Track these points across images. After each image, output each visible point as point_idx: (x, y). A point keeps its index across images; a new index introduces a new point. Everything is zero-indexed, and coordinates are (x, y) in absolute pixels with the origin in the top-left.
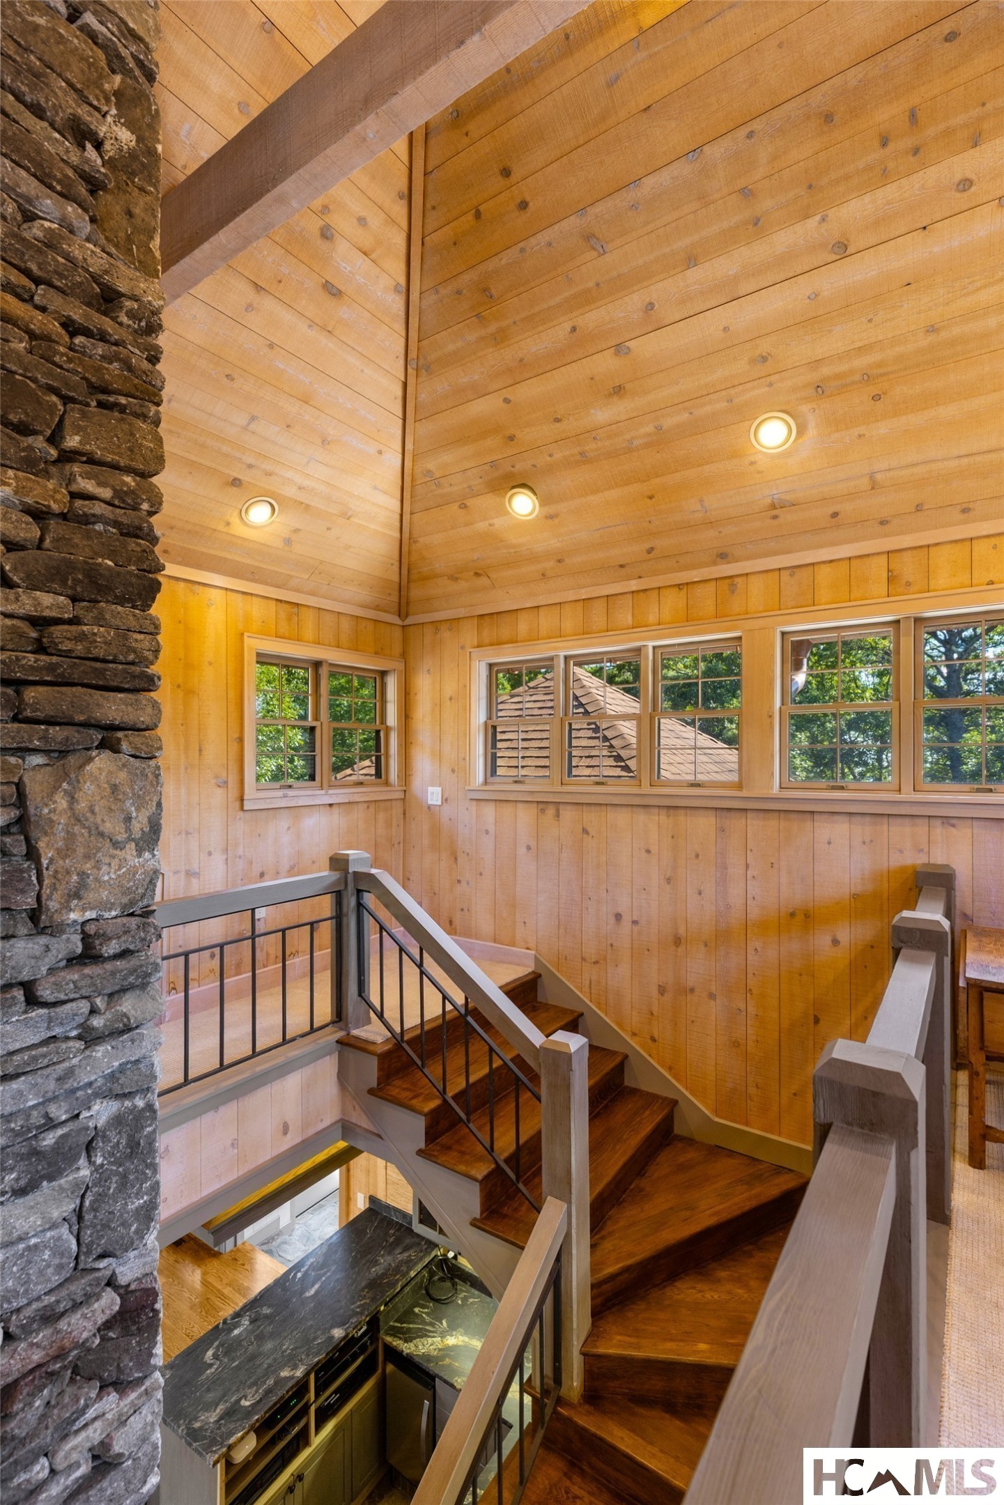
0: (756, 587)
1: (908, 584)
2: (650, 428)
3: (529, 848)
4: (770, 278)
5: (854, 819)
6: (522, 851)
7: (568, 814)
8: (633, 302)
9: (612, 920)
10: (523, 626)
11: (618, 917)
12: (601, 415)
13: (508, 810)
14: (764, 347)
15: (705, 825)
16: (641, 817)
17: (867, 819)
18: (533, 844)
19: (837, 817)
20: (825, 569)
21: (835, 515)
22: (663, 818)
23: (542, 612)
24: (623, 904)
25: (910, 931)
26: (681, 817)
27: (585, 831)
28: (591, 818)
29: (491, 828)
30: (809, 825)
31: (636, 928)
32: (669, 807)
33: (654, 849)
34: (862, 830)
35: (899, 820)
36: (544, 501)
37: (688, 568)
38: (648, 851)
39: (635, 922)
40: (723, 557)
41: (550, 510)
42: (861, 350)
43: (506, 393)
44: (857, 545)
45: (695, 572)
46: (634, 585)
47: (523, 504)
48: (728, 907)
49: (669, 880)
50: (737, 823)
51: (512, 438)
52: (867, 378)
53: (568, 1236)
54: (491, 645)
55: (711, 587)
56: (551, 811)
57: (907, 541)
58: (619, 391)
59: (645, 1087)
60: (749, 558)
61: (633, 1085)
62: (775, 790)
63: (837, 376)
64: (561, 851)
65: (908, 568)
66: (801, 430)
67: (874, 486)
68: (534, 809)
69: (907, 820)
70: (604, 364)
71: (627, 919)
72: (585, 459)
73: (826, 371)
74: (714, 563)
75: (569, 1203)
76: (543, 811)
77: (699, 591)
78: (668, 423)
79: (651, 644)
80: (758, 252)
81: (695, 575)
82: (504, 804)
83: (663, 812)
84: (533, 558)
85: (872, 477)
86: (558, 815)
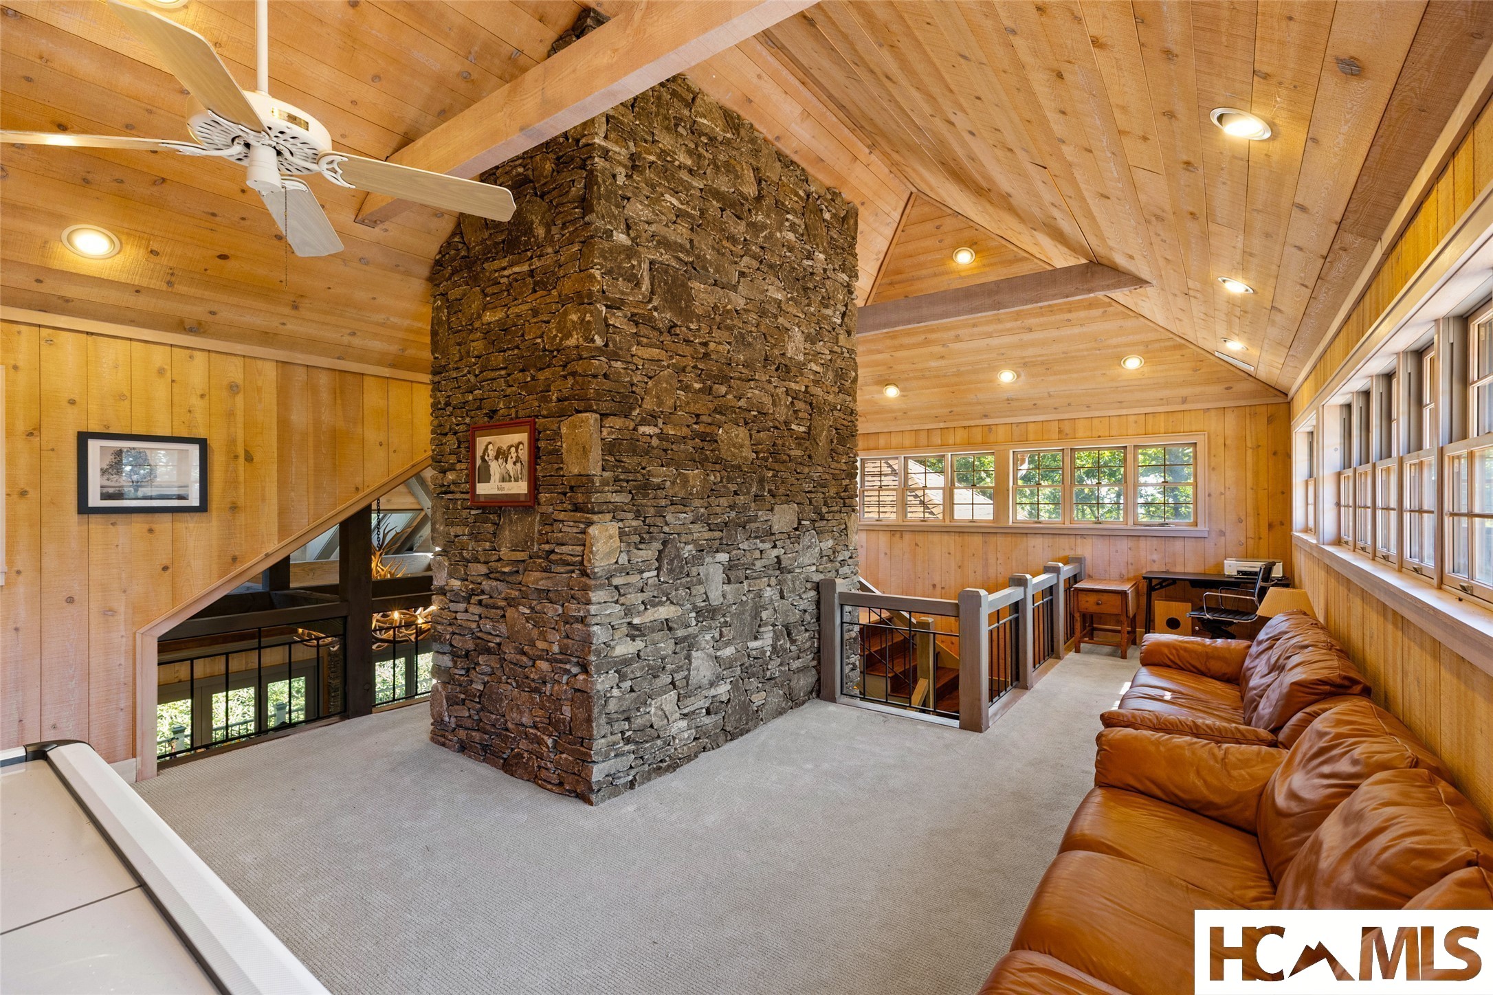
0: (1001, 430)
1: (1067, 434)
2: (955, 370)
3: (886, 554)
4: (1004, 333)
5: (1045, 536)
6: (882, 556)
7: (907, 537)
8: (952, 334)
9: (931, 588)
10: (882, 441)
11: (934, 586)
12: (933, 364)
13: (873, 535)
14: (1003, 351)
15: (978, 540)
16: (946, 537)
17: (1050, 536)
18: (888, 552)
19: (1037, 536)
20: (1032, 425)
21: (1035, 405)
22: (957, 537)
23: (893, 435)
24: (937, 580)
25: (1049, 567)
26: (966, 537)
27: (917, 545)
28: (919, 538)
29: (865, 545)
30: (1025, 539)
31: (943, 591)
32: (960, 532)
33: (952, 552)
34: (1047, 541)
35: (1063, 536)
36: (902, 390)
37: (968, 419)
38: (949, 554)
39: (943, 588)
40: (986, 416)
41: (905, 394)
42: (1040, 356)
43: (892, 354)
44: (1045, 416)
45: (972, 422)
46: (942, 425)
47: (892, 392)
48: (988, 578)
49: (960, 567)
50: (992, 539)
51: (891, 368)
52: (1043, 363)
53: (929, 691)
54: (864, 450)
55: (980, 429)
56: (898, 535)
57: (1066, 416)
58: (942, 357)
59: (948, 667)
60: (997, 417)
61: (942, 666)
62: (1011, 523)
63: (1032, 362)
64: (903, 555)
65: (1067, 427)
66: (1018, 376)
67: (1050, 396)
68: (888, 534)
69: (1066, 536)
70: (937, 349)
71: (938, 587)
72: (924, 377)
73: (1027, 360)
74: (981, 418)
75: (929, 679)
76: (893, 535)
77: (974, 430)
78: (962, 369)
79: (950, 454)
80: (1000, 326)
81: (972, 423)
82: (872, 532)
83: (957, 534)
84: (891, 411)
85: (1049, 393)
86: (902, 537)
